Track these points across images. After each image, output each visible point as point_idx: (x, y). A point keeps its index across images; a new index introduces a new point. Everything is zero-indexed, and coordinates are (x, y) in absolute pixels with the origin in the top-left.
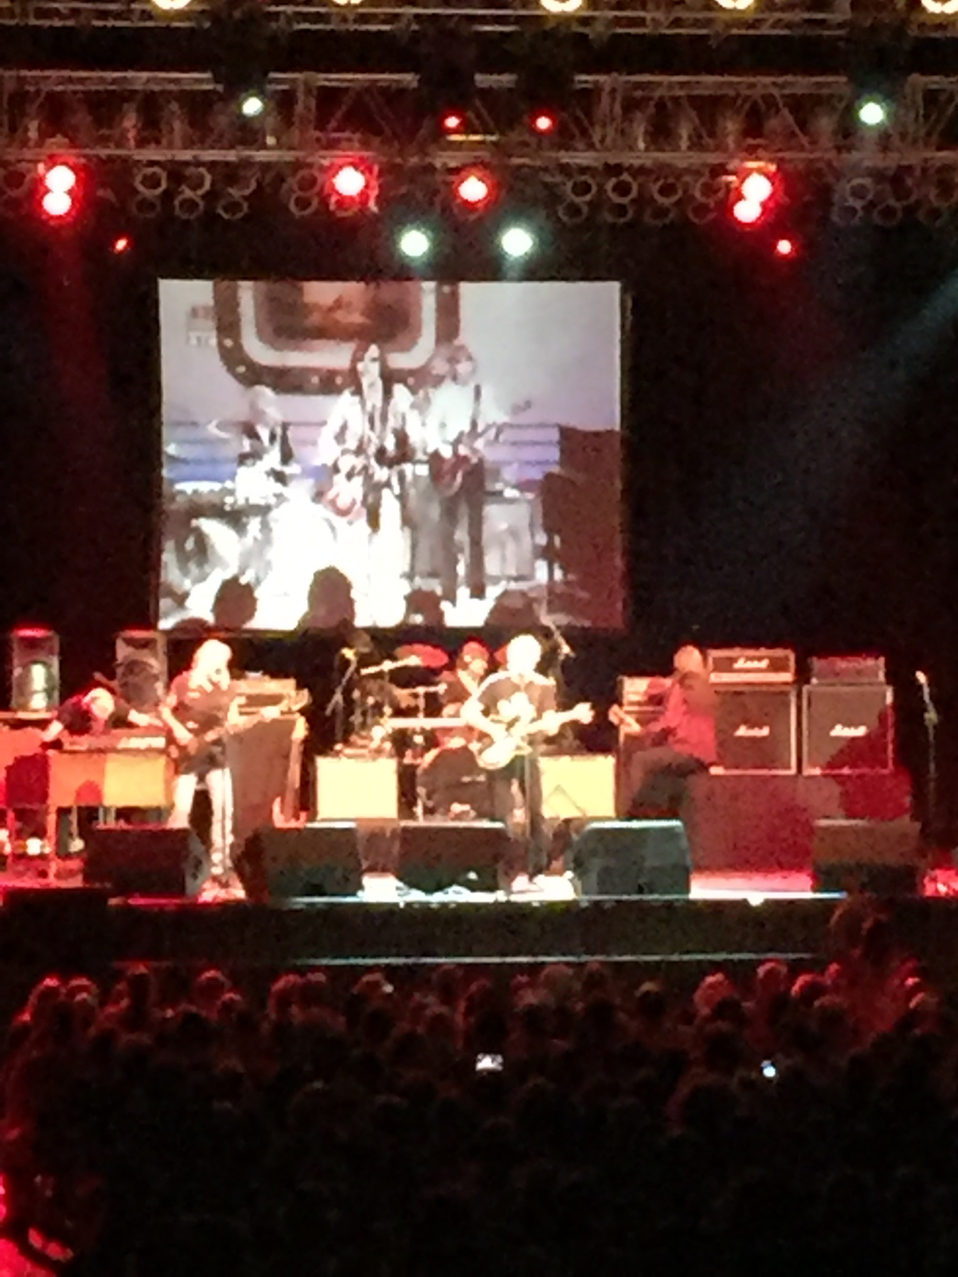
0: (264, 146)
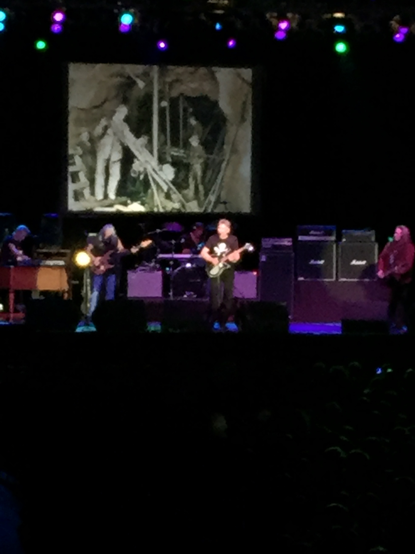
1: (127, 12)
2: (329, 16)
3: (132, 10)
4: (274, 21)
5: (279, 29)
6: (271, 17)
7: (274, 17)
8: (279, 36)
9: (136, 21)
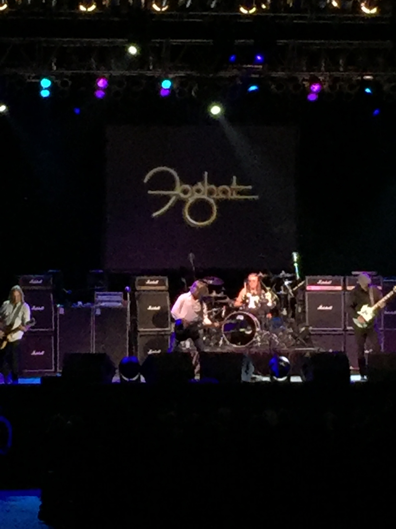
0: (149, 69)
1: (167, 78)
2: (359, 78)
3: (171, 76)
4: (306, 84)
5: (311, 92)
6: (304, 80)
7: (307, 80)
8: (312, 97)
9: (175, 86)
